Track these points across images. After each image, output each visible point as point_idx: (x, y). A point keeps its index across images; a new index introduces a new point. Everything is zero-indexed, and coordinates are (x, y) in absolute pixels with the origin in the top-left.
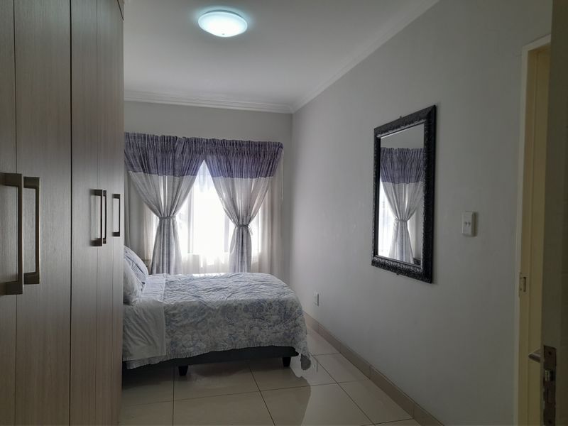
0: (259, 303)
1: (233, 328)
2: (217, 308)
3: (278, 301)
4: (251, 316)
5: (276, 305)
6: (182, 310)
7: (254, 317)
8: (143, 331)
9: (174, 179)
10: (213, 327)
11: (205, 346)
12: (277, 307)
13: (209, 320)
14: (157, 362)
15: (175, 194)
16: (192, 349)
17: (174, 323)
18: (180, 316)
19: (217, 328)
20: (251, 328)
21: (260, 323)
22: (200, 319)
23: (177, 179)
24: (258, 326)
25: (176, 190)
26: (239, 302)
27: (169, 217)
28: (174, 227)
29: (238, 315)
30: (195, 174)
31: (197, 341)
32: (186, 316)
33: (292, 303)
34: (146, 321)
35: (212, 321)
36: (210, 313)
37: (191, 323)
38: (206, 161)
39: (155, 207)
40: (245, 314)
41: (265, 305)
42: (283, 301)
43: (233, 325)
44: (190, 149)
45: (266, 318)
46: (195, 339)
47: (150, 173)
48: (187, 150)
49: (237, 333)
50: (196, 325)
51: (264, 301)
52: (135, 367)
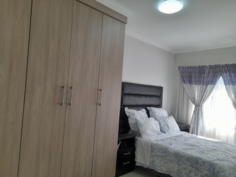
0: (196, 159)
1: (180, 167)
2: (172, 152)
3: (210, 163)
4: (191, 165)
5: (208, 164)
6: (158, 147)
7: (192, 166)
8: (142, 151)
9: (203, 87)
10: (170, 162)
11: (165, 170)
12: (208, 166)
13: (168, 157)
14: (146, 167)
15: (203, 94)
16: (159, 168)
17: (154, 152)
18: (157, 150)
19: (172, 163)
20: (190, 172)
21: (195, 171)
22: (164, 155)
23: (204, 87)
24: (194, 172)
25: (203, 92)
26: (185, 154)
27: (199, 105)
28: (201, 111)
29: (183, 161)
30: (215, 84)
31: (162, 165)
32: (159, 151)
33: (220, 168)
34: (144, 147)
35: (169, 158)
36: (168, 154)
37: (160, 155)
38: (222, 77)
39: (193, 100)
40: (186, 162)
41: (200, 162)
42: (214, 164)
43: (180, 165)
44: (213, 71)
45: (200, 170)
46: (161, 164)
47: (192, 84)
48: (211, 72)
49: (181, 171)
50: (162, 157)
51: (200, 159)
52: (137, 165)
